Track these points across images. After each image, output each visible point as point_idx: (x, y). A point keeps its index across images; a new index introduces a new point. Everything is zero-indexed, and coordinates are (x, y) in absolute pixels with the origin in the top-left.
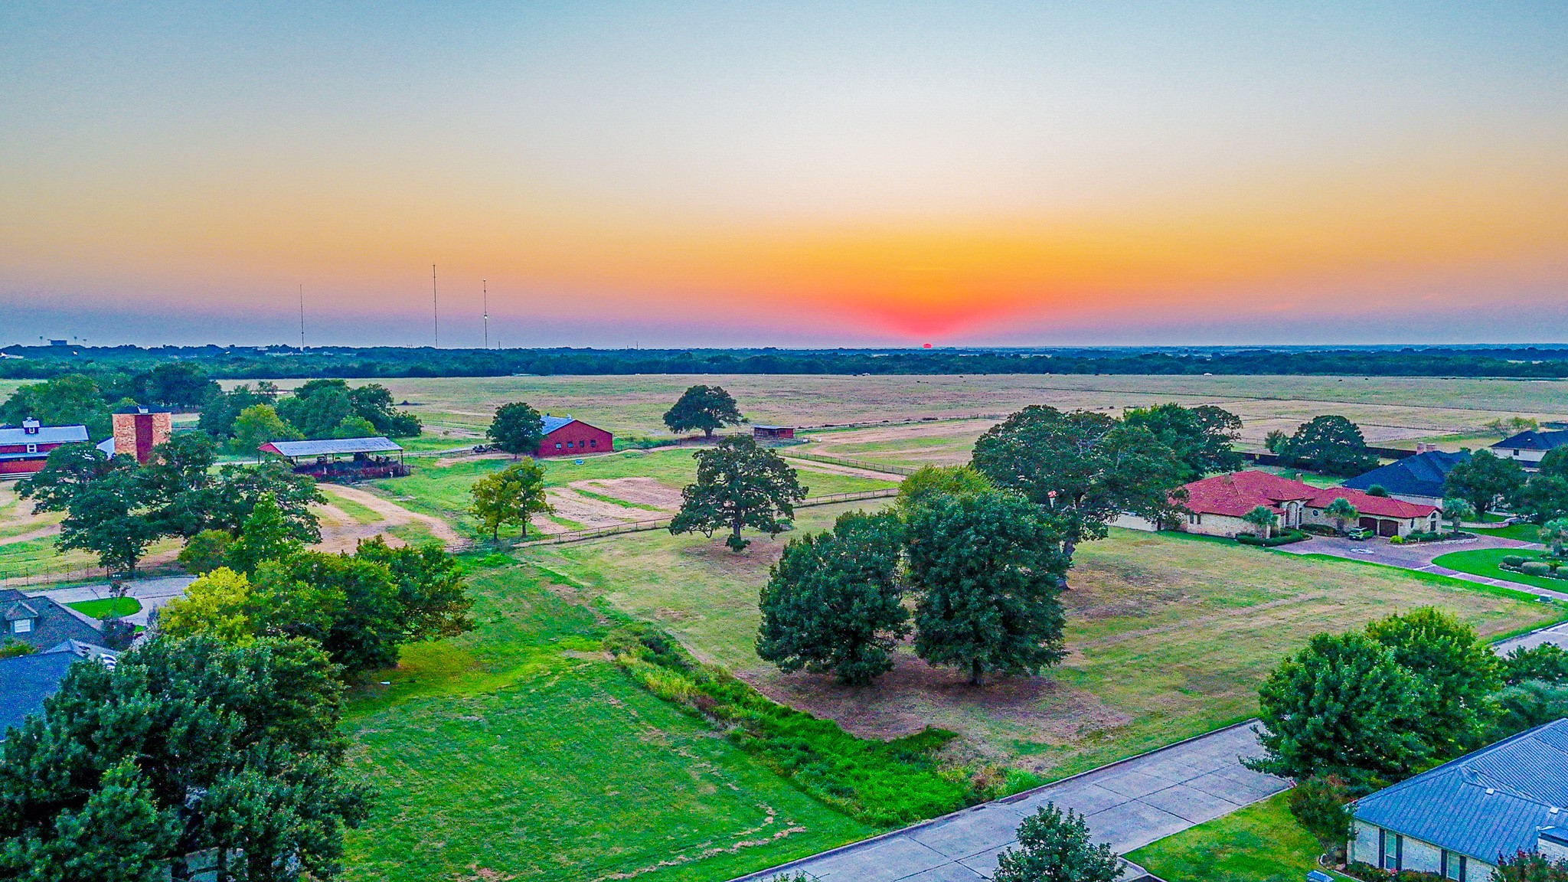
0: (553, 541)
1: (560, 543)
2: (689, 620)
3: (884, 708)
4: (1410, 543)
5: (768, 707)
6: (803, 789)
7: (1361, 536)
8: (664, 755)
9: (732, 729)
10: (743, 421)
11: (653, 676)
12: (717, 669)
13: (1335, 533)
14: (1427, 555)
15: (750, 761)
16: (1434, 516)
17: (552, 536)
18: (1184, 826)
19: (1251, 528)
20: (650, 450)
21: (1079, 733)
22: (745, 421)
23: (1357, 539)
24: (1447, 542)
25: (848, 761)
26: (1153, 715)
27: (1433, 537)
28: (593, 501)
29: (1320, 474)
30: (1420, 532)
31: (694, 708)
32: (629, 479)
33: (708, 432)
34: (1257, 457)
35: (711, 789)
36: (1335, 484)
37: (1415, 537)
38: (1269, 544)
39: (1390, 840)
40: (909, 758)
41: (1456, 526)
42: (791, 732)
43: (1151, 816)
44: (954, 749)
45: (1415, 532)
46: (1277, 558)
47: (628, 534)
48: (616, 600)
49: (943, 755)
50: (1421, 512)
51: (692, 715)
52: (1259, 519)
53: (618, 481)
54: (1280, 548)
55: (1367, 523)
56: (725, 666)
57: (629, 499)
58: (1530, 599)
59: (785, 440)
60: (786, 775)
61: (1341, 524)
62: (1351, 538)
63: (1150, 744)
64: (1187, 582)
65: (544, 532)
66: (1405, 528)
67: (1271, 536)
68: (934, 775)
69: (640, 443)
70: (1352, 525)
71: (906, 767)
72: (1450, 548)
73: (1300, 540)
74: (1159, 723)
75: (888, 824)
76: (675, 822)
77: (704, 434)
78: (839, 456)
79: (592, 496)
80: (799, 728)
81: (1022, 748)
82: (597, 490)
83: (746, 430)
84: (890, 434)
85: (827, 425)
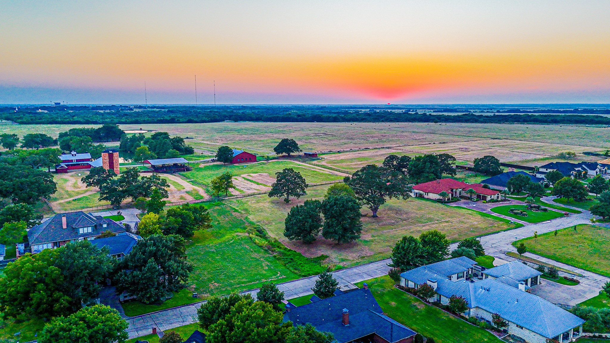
2: (270, 224)
3: (313, 250)
4: (488, 203)
5: (285, 249)
6: (288, 269)
8: (258, 260)
9: (275, 254)
10: (300, 151)
11: (258, 240)
12: (275, 239)
13: (468, 199)
15: (278, 262)
16: (498, 194)
17: (235, 195)
18: (371, 278)
20: (269, 161)
21: (358, 257)
25: (301, 262)
27: (496, 201)
28: (248, 182)
30: (493, 199)
32: (260, 174)
35: (267, 268)
38: (445, 203)
39: (407, 281)
40: (315, 262)
41: (506, 197)
42: (290, 255)
43: (365, 276)
44: (327, 260)
45: (491, 199)
47: (257, 195)
48: (252, 218)
49: (324, 262)
50: (494, 193)
51: (266, 250)
53: (256, 174)
54: (448, 204)
56: (277, 238)
59: (314, 158)
60: (285, 265)
61: (471, 196)
62: (472, 201)
63: (375, 260)
67: (447, 200)
68: (320, 266)
69: (266, 158)
71: (315, 264)
73: (456, 201)
74: (380, 255)
75: (304, 276)
76: (257, 275)
77: (287, 155)
78: (329, 166)
79: (248, 180)
80: (292, 254)
81: (343, 260)
82: (250, 178)
83: (302, 154)
84: (350, 155)
85: (330, 151)
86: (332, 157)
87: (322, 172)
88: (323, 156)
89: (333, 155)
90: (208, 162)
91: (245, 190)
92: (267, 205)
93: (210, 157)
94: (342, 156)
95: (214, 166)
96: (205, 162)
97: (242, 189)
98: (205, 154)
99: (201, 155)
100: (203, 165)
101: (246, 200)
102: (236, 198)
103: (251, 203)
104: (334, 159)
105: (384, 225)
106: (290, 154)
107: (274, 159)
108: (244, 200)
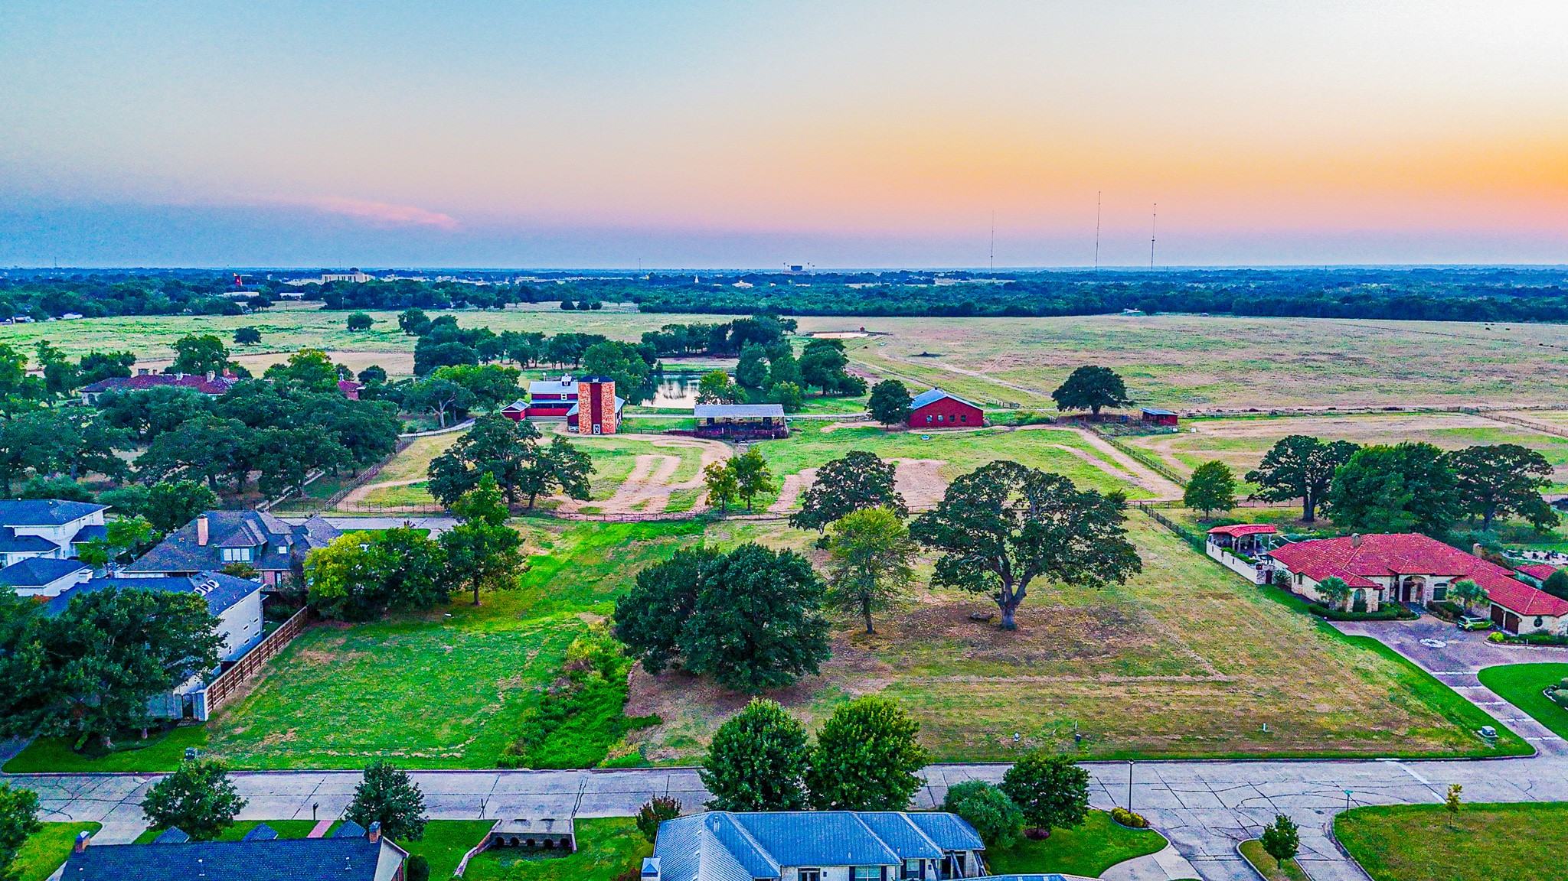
4: (1511, 644)
10: (1132, 404)
19: (1325, 598)
20: (1018, 428)
30: (1546, 632)
33: (1096, 409)
38: (1327, 618)
45: (1540, 632)
50: (1557, 610)
52: (1325, 589)
54: (1340, 625)
58: (1476, 728)
62: (1458, 627)
66: (1526, 625)
77: (1091, 412)
81: (679, 742)
83: (1135, 412)
95: (859, 430)
106: (1098, 409)
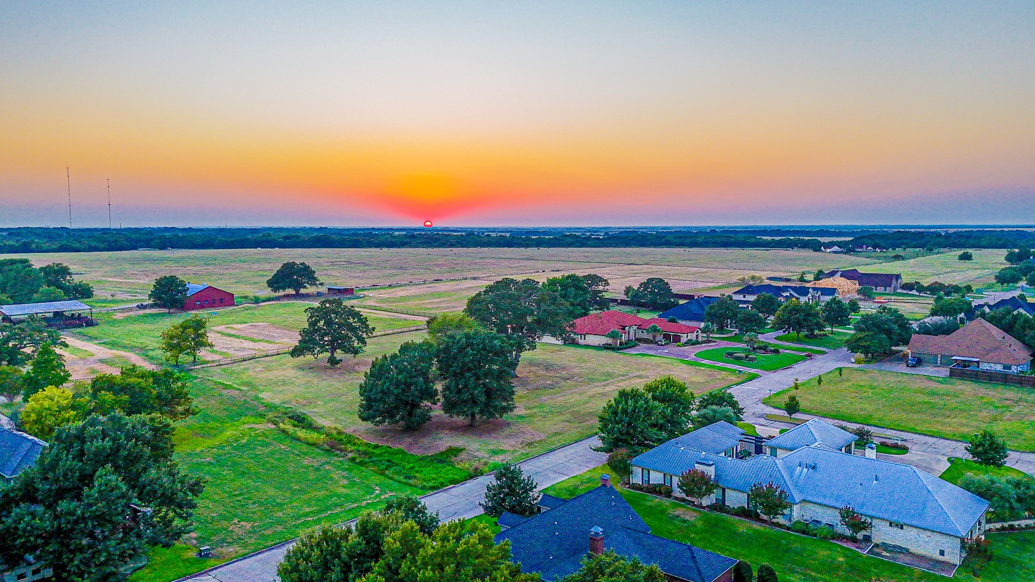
0: (215, 364)
1: (220, 365)
2: (313, 404)
3: (426, 441)
4: (686, 346)
5: (366, 444)
6: (392, 478)
7: (663, 343)
8: (317, 470)
9: (351, 455)
10: (320, 284)
11: (301, 433)
12: (336, 428)
13: (651, 342)
14: (692, 352)
15: (363, 468)
16: (697, 332)
17: (213, 361)
18: (566, 477)
19: (610, 341)
20: (260, 304)
21: (521, 444)
22: (322, 284)
23: (662, 345)
24: (703, 345)
25: (411, 465)
26: (556, 434)
27: (697, 343)
28: (231, 338)
29: (650, 310)
30: (691, 340)
31: (327, 447)
32: (253, 324)
33: (297, 292)
34: (619, 301)
35: (345, 482)
36: (655, 315)
37: (690, 343)
38: (619, 349)
39: (646, 472)
40: (441, 461)
41: (708, 336)
42: (381, 455)
43: (552, 475)
44: (463, 456)
45: (689, 340)
46: (622, 356)
47: (263, 359)
48: (266, 396)
49: (459, 459)
50: (692, 330)
51: (328, 450)
52: (614, 336)
53: (244, 325)
54: (624, 351)
55: (667, 337)
56: (339, 426)
57: (255, 336)
58: (733, 372)
59: (349, 296)
60: (382, 473)
61: (654, 337)
62: (659, 345)
63: (554, 447)
64: (576, 371)
65: (207, 359)
66: (684, 338)
67: (620, 345)
68: (454, 467)
69: (252, 300)
70: (659, 337)
71: (440, 465)
72: (704, 348)
73: (634, 346)
74: (559, 437)
75: (433, 488)
76: (331, 497)
77: (294, 292)
78: (384, 306)
79: (230, 335)
80: (385, 453)
81: (495, 452)
82: (233, 332)
83: (322, 289)
84: (413, 291)
85: (374, 286)
86: (385, 294)
87: (375, 315)
88: (366, 293)
89: (383, 291)
90: (130, 309)
91: (231, 352)
92: (291, 373)
93: (131, 301)
94: (401, 292)
95: (146, 316)
96: (123, 310)
97: (225, 350)
98: (117, 297)
99: (110, 298)
100: (122, 315)
101: (243, 367)
102: (217, 365)
103: (254, 373)
104: (386, 296)
105: (537, 389)
106: (299, 290)
107: (269, 300)
108: (235, 367)
